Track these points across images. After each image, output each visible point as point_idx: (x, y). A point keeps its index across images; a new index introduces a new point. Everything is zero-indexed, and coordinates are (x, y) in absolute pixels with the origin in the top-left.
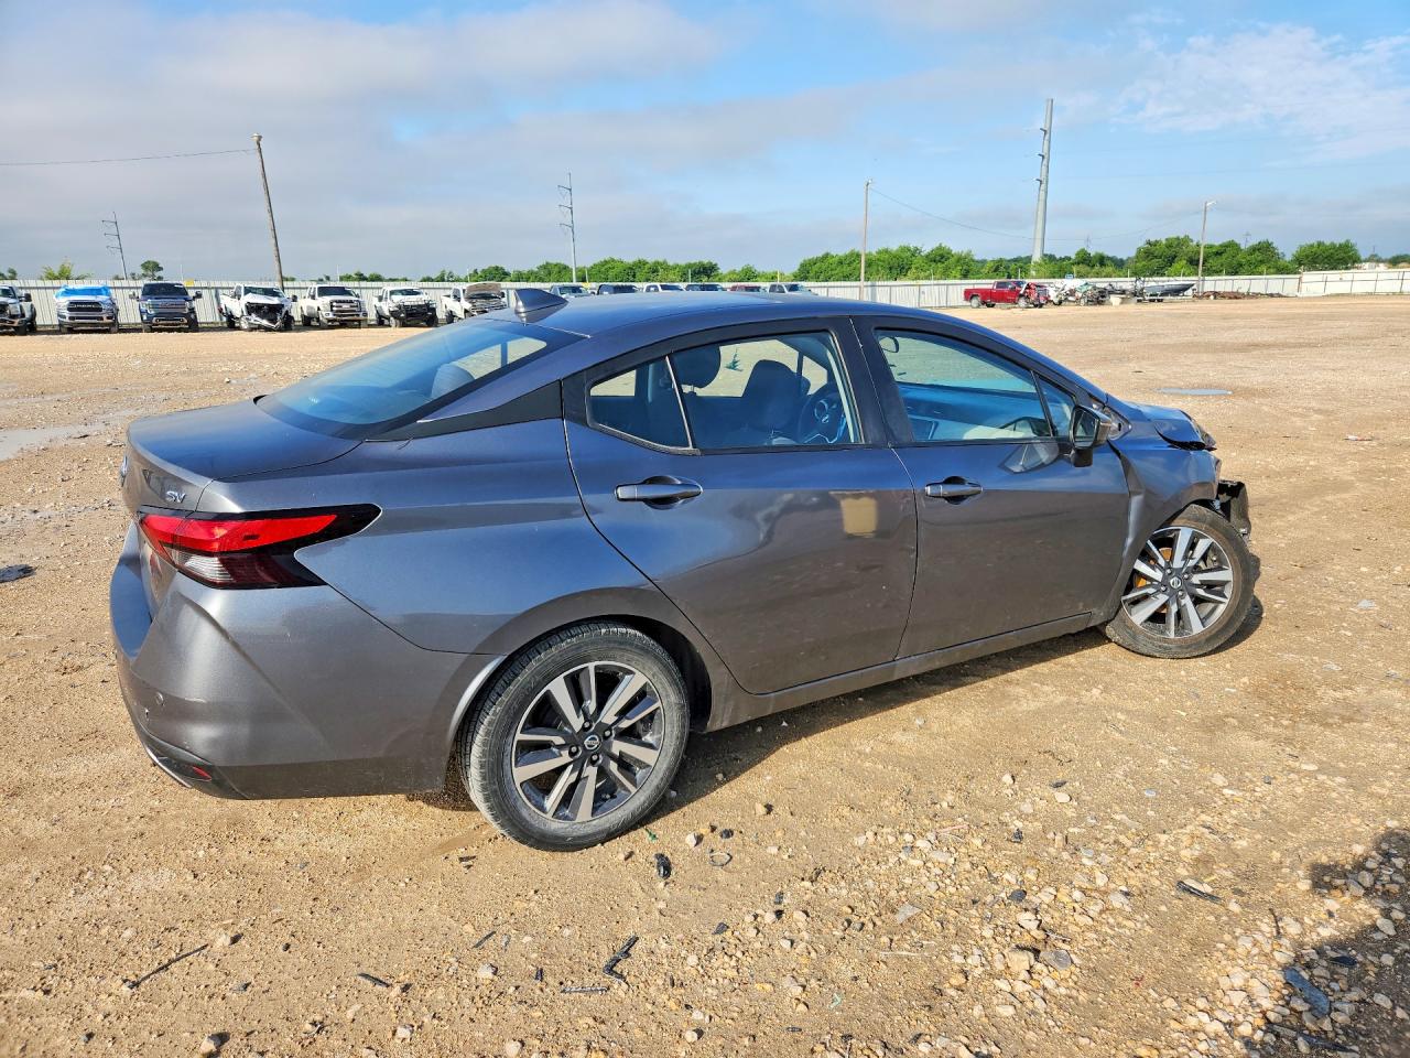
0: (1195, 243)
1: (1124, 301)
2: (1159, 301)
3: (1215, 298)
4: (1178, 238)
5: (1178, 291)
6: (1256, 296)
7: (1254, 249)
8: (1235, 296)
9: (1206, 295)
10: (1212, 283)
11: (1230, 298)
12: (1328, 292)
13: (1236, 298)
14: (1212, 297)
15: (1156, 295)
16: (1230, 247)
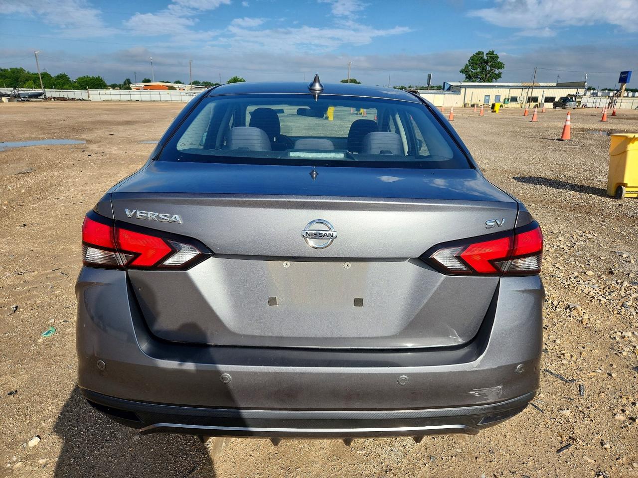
0: (26, 72)
1: (10, 100)
2: (28, 101)
3: (54, 100)
4: (16, 69)
5: (37, 96)
6: (73, 99)
7: (58, 77)
8: (64, 99)
9: (50, 98)
10: (50, 93)
11: (62, 100)
12: (102, 99)
13: (65, 100)
14: (53, 99)
15: (26, 98)
16: (45, 76)
